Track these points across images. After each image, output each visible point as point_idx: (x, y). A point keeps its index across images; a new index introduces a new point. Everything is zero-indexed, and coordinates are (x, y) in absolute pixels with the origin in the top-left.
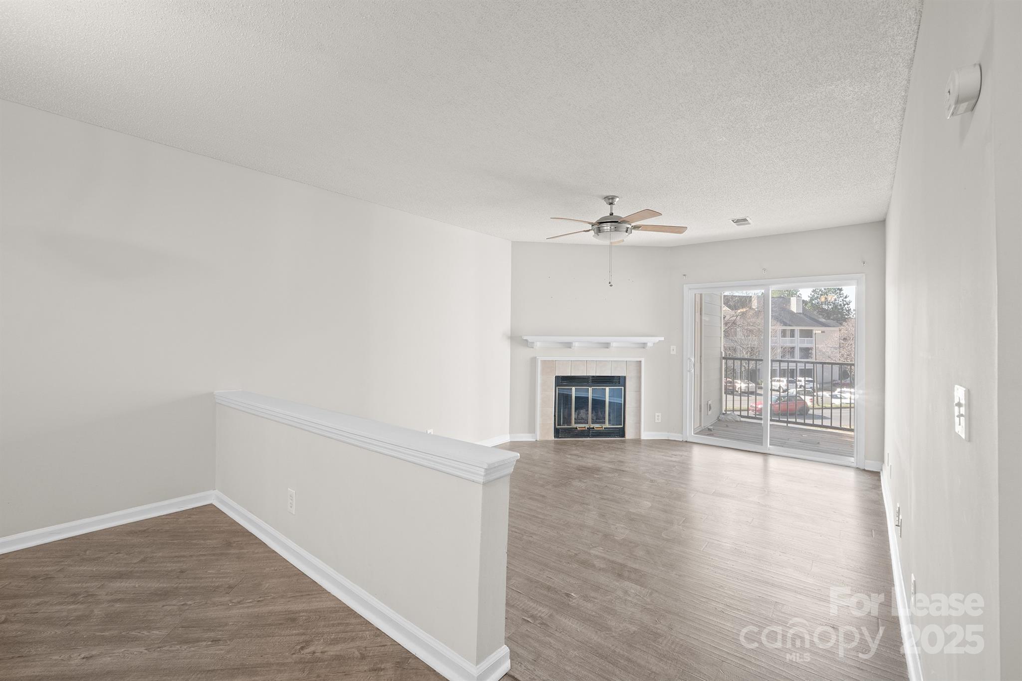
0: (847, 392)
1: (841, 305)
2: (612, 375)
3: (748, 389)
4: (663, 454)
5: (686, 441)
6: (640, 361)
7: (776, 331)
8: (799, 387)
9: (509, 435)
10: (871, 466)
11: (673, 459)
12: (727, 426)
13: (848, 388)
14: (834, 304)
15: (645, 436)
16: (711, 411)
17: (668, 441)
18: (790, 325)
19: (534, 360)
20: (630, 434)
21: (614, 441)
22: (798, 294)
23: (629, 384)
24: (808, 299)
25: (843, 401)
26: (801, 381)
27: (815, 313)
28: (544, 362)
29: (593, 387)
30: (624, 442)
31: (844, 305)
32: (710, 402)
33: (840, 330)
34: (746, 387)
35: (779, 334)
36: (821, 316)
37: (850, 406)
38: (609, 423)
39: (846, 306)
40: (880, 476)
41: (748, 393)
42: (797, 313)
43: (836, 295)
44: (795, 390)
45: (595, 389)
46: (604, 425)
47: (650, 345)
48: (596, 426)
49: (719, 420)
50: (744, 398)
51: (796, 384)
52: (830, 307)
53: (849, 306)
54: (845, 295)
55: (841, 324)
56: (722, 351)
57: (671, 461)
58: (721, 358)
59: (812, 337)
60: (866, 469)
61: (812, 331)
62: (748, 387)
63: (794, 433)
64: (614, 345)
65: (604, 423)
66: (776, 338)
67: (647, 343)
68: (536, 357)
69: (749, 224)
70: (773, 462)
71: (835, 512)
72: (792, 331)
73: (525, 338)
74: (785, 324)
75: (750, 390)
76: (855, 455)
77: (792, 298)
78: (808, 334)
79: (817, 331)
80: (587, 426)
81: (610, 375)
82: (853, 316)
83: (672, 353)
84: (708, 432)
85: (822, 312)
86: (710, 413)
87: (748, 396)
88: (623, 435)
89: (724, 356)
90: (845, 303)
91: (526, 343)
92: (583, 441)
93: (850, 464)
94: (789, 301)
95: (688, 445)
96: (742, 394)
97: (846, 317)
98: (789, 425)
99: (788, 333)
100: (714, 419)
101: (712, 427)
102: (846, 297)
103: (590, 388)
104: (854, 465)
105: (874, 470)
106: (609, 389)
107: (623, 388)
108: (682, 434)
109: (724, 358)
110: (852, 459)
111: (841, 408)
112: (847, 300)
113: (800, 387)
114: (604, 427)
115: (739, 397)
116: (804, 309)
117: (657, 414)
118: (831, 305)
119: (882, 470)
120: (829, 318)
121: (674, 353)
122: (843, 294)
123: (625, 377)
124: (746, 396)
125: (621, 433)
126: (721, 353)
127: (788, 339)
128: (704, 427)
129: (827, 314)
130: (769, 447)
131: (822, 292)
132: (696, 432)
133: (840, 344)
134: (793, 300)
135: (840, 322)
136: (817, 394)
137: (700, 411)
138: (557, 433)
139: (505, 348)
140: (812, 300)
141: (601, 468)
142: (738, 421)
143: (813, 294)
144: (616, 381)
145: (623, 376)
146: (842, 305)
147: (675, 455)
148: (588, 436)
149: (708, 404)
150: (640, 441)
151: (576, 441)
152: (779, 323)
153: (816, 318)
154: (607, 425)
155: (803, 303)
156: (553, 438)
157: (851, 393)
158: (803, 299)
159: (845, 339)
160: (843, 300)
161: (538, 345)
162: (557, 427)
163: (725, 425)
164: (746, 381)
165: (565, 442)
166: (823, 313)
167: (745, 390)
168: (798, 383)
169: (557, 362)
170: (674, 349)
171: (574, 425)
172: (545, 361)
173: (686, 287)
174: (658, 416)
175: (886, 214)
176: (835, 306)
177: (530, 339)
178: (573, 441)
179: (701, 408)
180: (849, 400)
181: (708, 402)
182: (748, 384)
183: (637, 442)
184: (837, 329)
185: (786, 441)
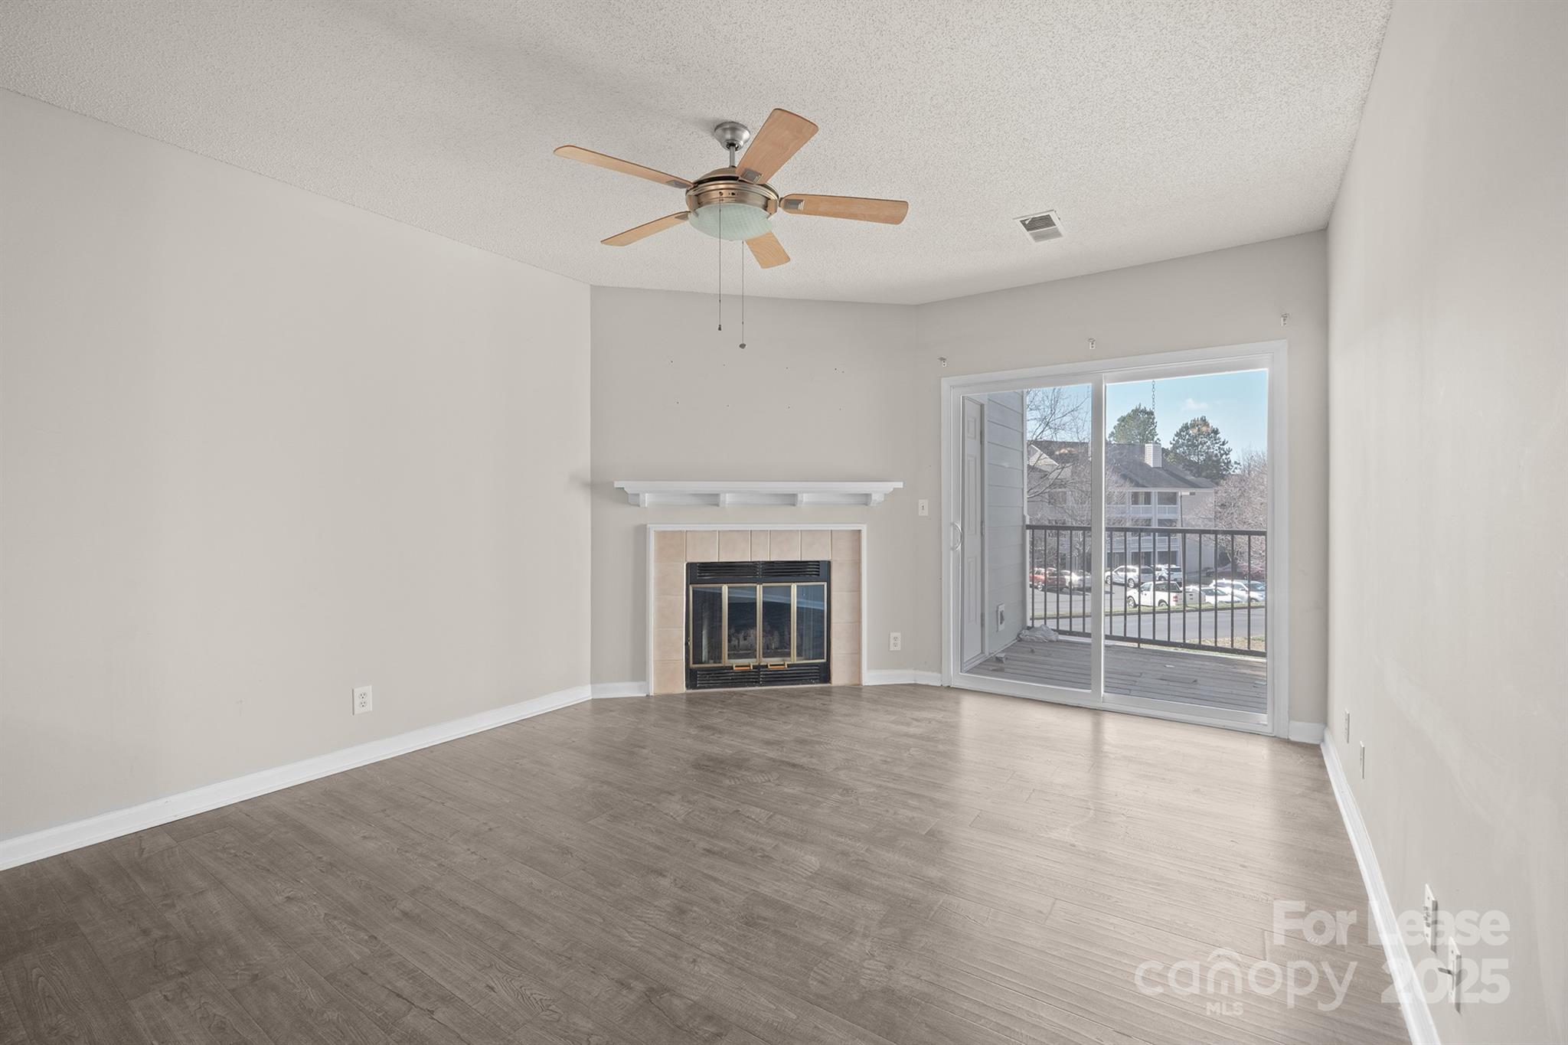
0: (1228, 585)
1: (1216, 455)
2: (803, 559)
3: (1084, 583)
4: (893, 718)
5: (949, 686)
6: (860, 531)
7: (1124, 494)
8: (1157, 579)
9: (590, 686)
10: (1302, 732)
11: (912, 730)
12: (1032, 651)
13: (1229, 579)
14: (1207, 453)
15: (870, 678)
16: (1004, 623)
17: (914, 688)
18: (1144, 486)
19: (641, 532)
20: (839, 676)
21: (808, 691)
22: (1155, 439)
23: (839, 578)
24: (1169, 447)
25: (1220, 598)
26: (1160, 570)
27: (1180, 467)
28: (662, 535)
29: (764, 584)
30: (828, 692)
31: (1222, 455)
32: (1001, 608)
33: (1216, 493)
34: (1080, 580)
35: (1128, 499)
36: (1188, 472)
37: (1232, 605)
38: (799, 654)
39: (1224, 457)
40: (1321, 756)
41: (1084, 589)
42: (1154, 468)
43: (1209, 440)
44: (1152, 583)
45: (766, 587)
46: (788, 659)
47: (877, 498)
48: (771, 661)
49: (1020, 640)
50: (1077, 598)
51: (1154, 575)
52: (1201, 458)
53: (1228, 456)
54: (1222, 440)
55: (1217, 484)
56: (1025, 514)
57: (907, 735)
58: (1023, 526)
59: (1175, 504)
60: (1292, 738)
61: (1175, 494)
62: (1084, 581)
63: (1151, 660)
64: (804, 498)
65: (789, 654)
66: (1124, 506)
67: (870, 495)
68: (646, 525)
69: (1057, 234)
70: (1112, 727)
71: (1244, 867)
72: (1148, 496)
73: (617, 485)
74: (1138, 485)
75: (1086, 585)
76: (1269, 709)
77: (1146, 445)
78: (1171, 499)
79: (1185, 493)
80: (752, 662)
81: (799, 560)
82: (1234, 471)
83: (921, 513)
84: (994, 665)
85: (1190, 465)
86: (1001, 627)
87: (1084, 595)
88: (827, 678)
89: (1028, 522)
90: (1222, 452)
91: (623, 497)
92: (742, 694)
93: (1259, 729)
94: (1143, 451)
95: (953, 694)
96: (1072, 591)
97: (1224, 473)
98: (1143, 646)
99: (1142, 498)
100: (1009, 640)
101: (1003, 655)
102: (1224, 444)
103: (758, 586)
104: (1268, 730)
105: (1307, 741)
106: (798, 586)
107: (825, 584)
108: (941, 672)
109: (1029, 527)
110: (1264, 718)
111: (1216, 609)
112: (1226, 447)
113: (1160, 580)
114: (786, 663)
115: (1069, 596)
116: (1164, 461)
117: (893, 635)
118: (1202, 455)
119: (1323, 740)
120: (1200, 476)
121: (926, 513)
122: (1219, 439)
123: (829, 562)
124: (1079, 594)
125: (824, 674)
126: (1024, 517)
127: (1142, 506)
128: (990, 654)
129: (1197, 469)
130: (1104, 697)
131: (1189, 435)
132: (968, 668)
133: (1216, 513)
134: (1149, 448)
135: (1217, 480)
136: (1184, 589)
137: (983, 625)
138: (693, 678)
139: (581, 506)
140: (1175, 447)
141: (748, 760)
142: (1051, 641)
143: (1176, 438)
144: (814, 571)
145: (825, 561)
146: (1219, 455)
147: (917, 720)
148: (756, 683)
149: (997, 611)
150: (861, 689)
151: (730, 692)
152: (1128, 483)
153: (1182, 475)
154: (794, 659)
155: (1163, 453)
156: (684, 689)
157: (1233, 586)
158: (1162, 446)
159: (1223, 506)
160: (1219, 448)
161: (647, 499)
162: (692, 666)
163: (1030, 650)
164: (1080, 571)
165: (706, 697)
166: (1192, 468)
167: (1079, 585)
168: (1157, 573)
169: (689, 535)
170: (924, 507)
171: (726, 661)
172: (664, 532)
173: (945, 383)
174: (895, 639)
175: (1332, 209)
176: (1209, 457)
177: (630, 487)
178: (721, 693)
179: (983, 620)
180: (1230, 597)
181: (998, 607)
182: (1084, 576)
183: (855, 690)
184: (1212, 491)
185: (1138, 679)
